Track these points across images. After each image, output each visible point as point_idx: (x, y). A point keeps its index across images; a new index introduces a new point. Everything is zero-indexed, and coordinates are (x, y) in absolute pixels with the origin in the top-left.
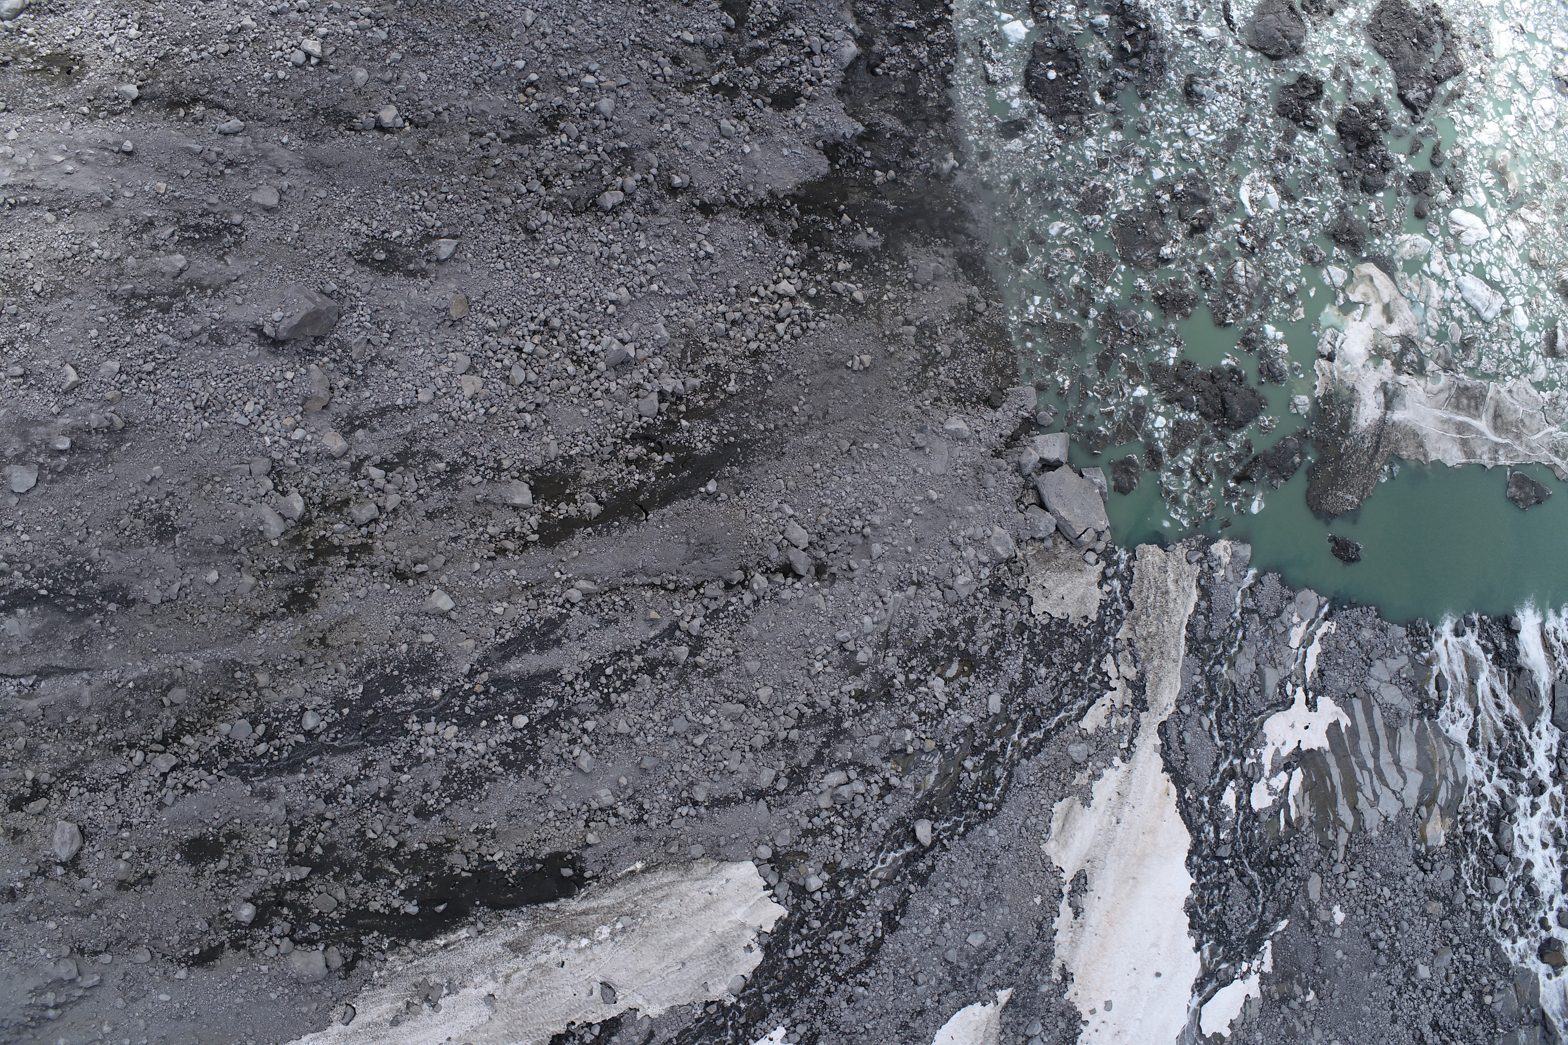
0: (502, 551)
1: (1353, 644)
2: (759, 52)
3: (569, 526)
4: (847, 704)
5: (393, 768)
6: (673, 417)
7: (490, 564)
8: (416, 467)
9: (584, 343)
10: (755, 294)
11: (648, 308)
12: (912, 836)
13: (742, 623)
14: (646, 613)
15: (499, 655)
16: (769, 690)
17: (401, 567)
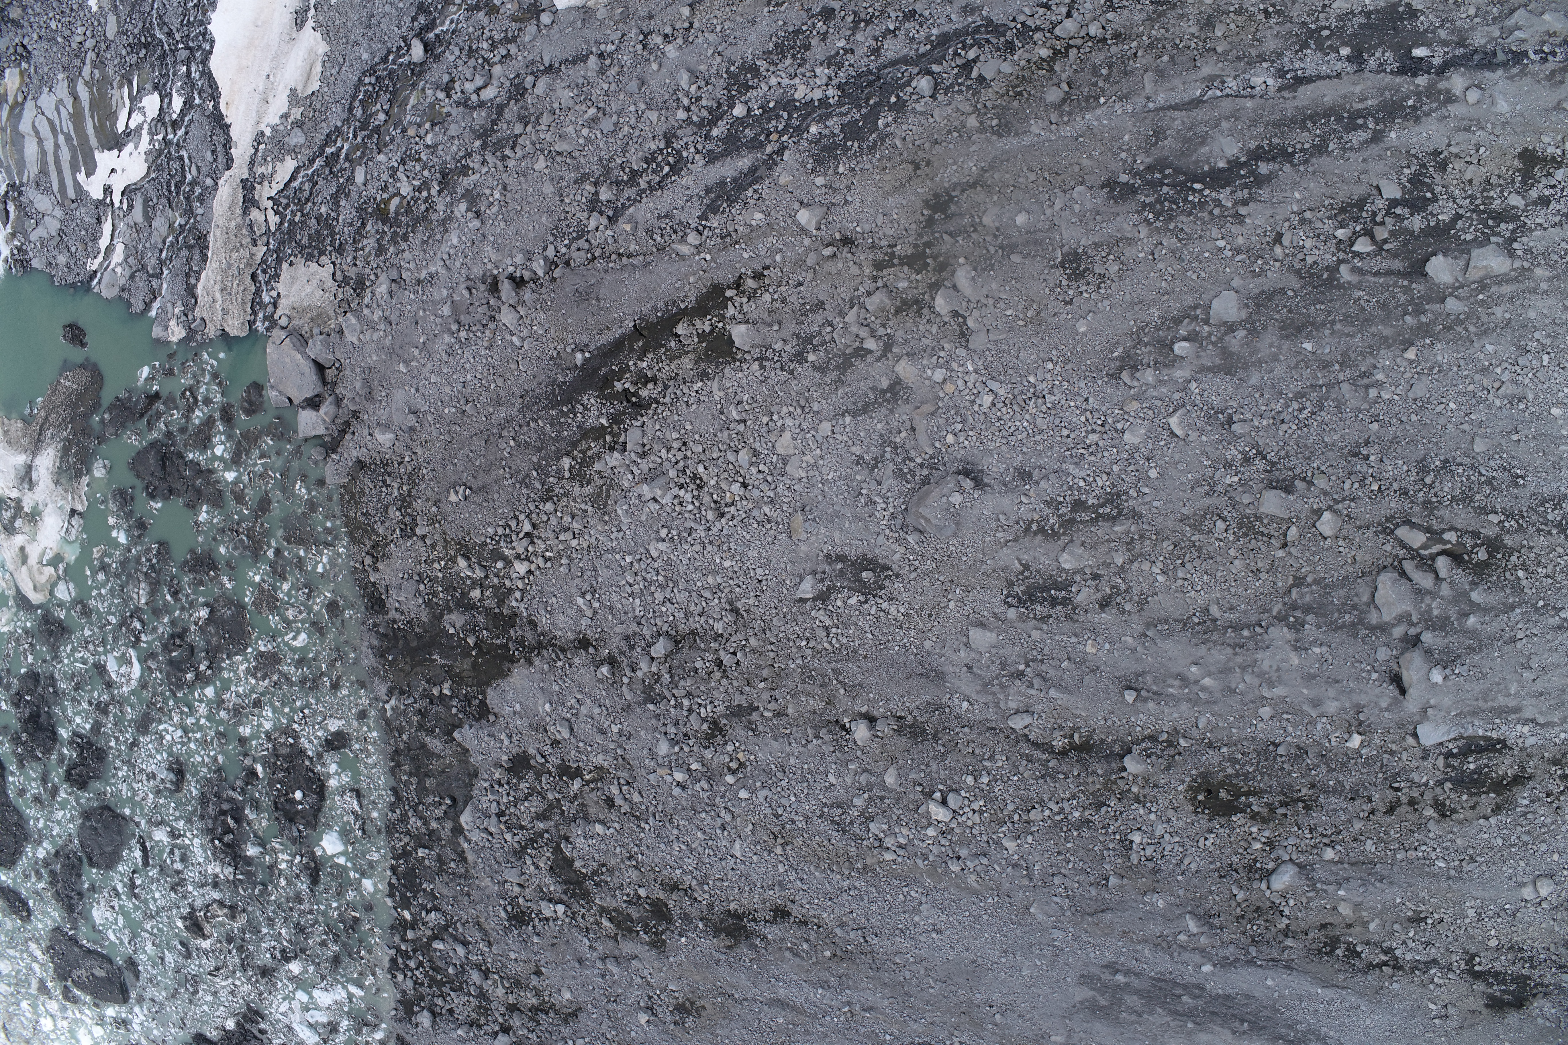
0: (758, 276)
1: (73, 249)
2: (543, 816)
3: (701, 309)
4: (474, 163)
5: (852, 51)
6: (616, 428)
7: (767, 262)
8: (835, 355)
9: (688, 497)
10: (547, 560)
11: (637, 539)
12: (427, 47)
13: (557, 227)
14: (635, 228)
15: (758, 173)
16: (536, 167)
17: (846, 249)
